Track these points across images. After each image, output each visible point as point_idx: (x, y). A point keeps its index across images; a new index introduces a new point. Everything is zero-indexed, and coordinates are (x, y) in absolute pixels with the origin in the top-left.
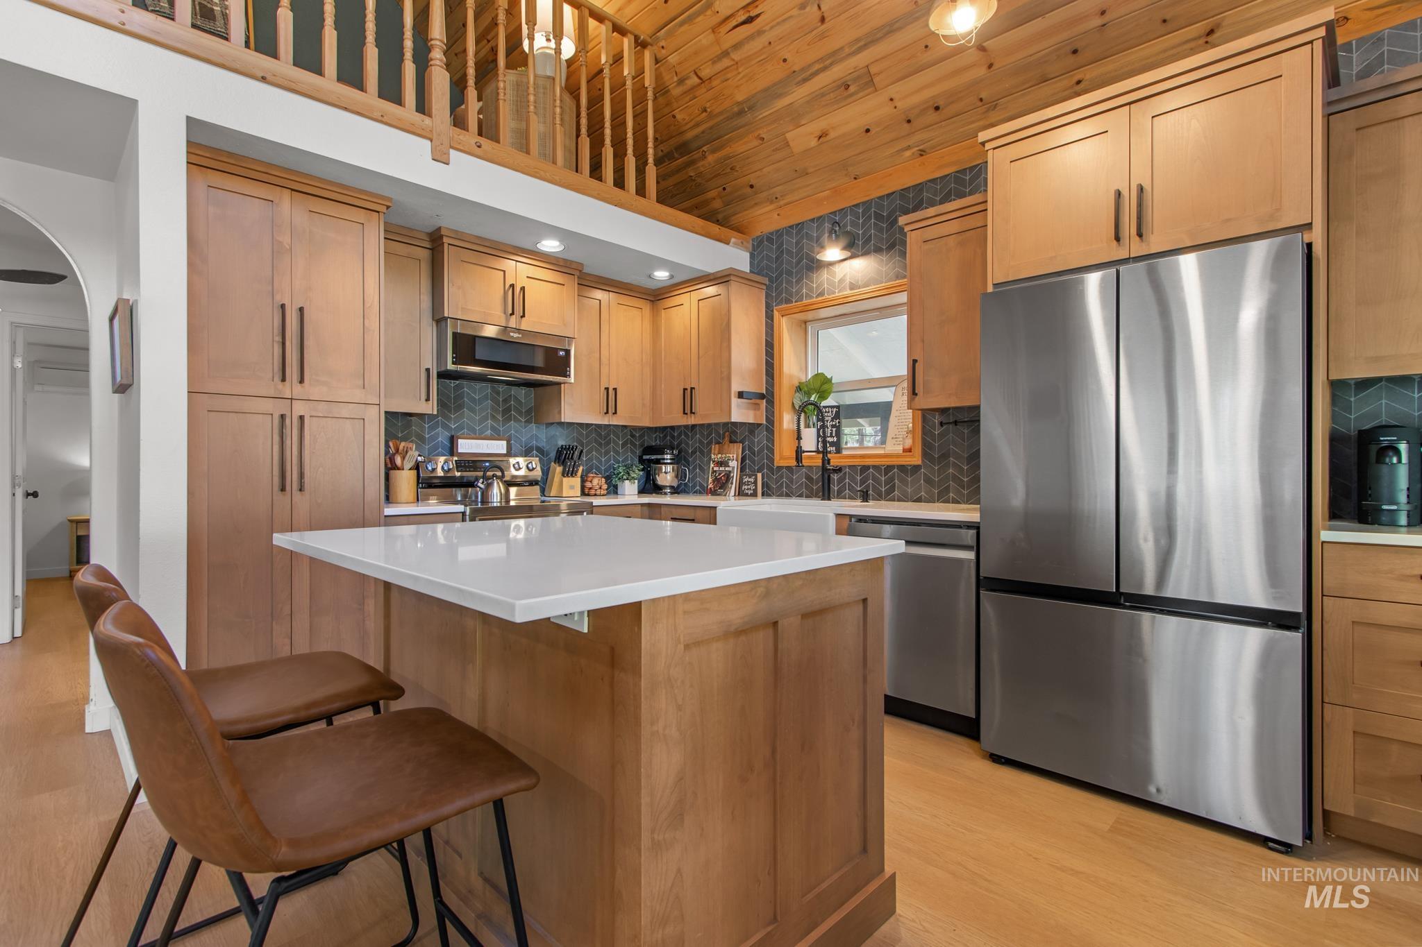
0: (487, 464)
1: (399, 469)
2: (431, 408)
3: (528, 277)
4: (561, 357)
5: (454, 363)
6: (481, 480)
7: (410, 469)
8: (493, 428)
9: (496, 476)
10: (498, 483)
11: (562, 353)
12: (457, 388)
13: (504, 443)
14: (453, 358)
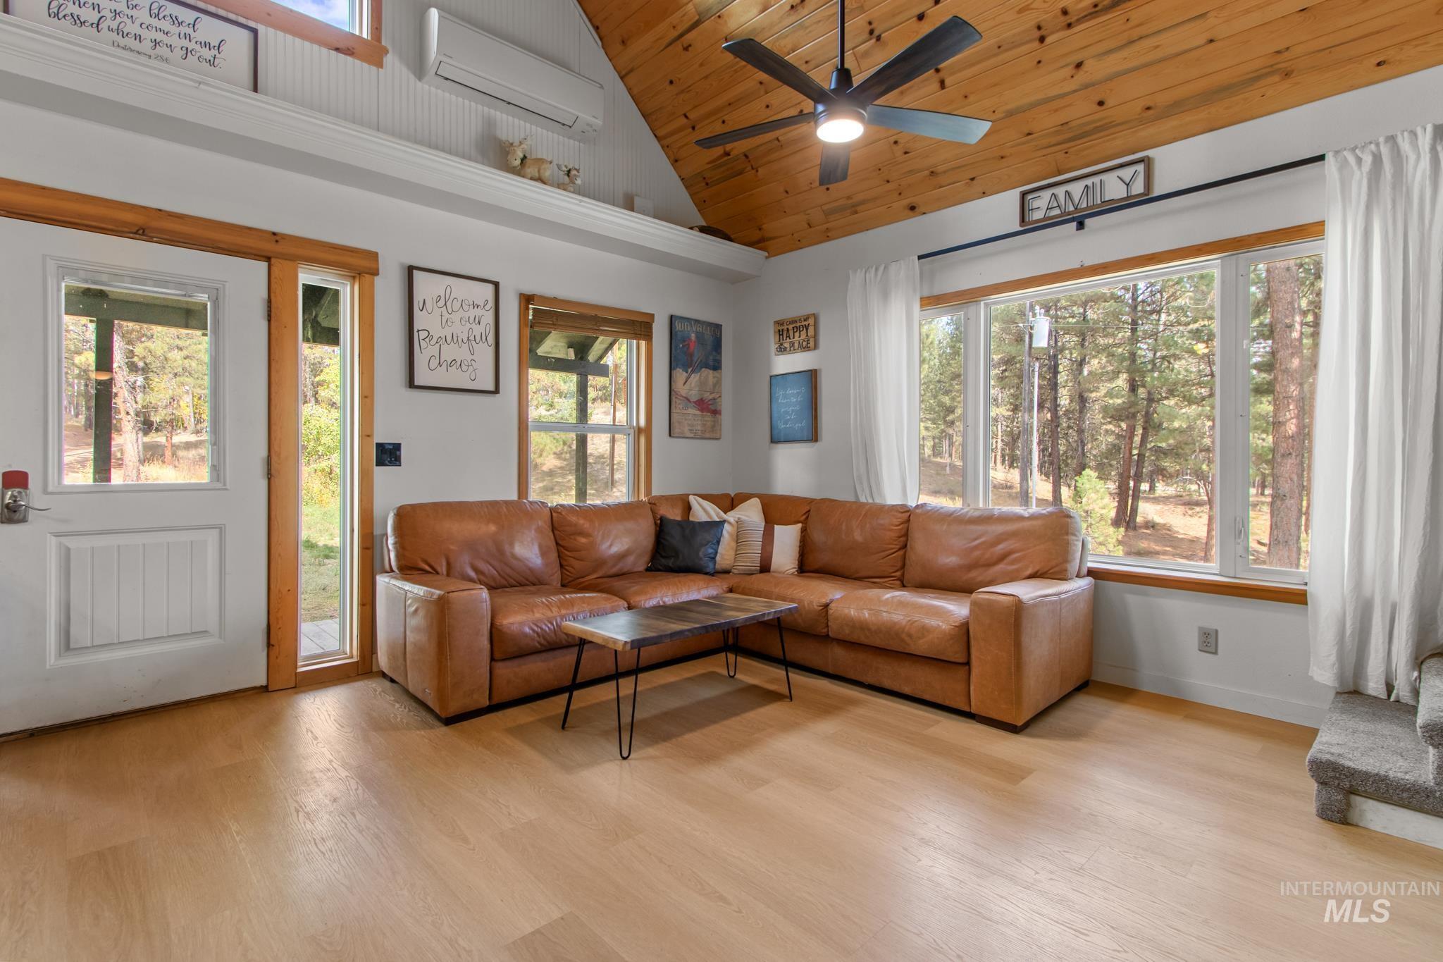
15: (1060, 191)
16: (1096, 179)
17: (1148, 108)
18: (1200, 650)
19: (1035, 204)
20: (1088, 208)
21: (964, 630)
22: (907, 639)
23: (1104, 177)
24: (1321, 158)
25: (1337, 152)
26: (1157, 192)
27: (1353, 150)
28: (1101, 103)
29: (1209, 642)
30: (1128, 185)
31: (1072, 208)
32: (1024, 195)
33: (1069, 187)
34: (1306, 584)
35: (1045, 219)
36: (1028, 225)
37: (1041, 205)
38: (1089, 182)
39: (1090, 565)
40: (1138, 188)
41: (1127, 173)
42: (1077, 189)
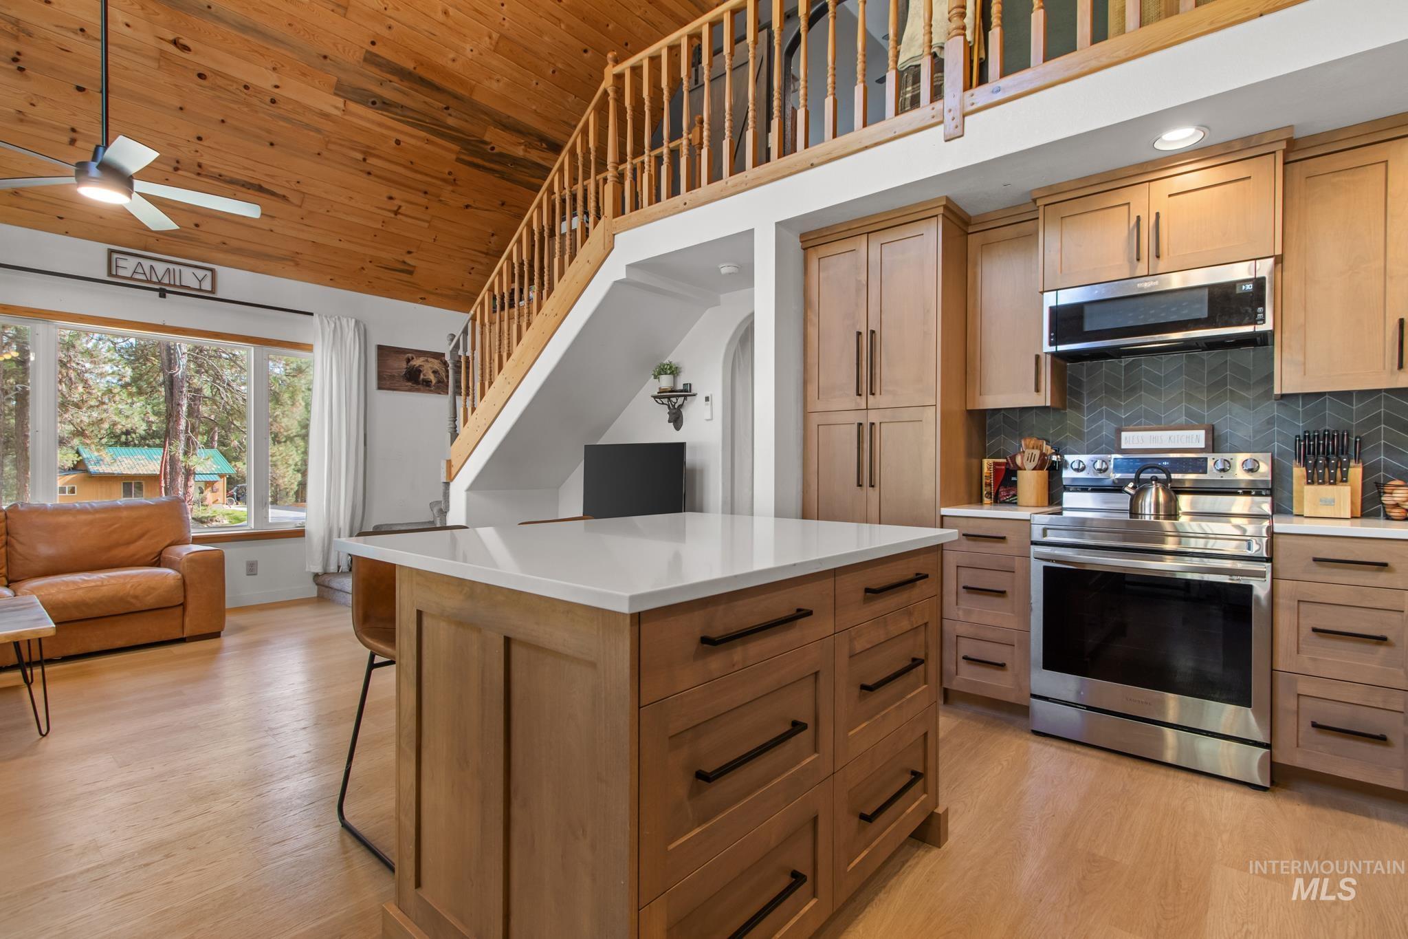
0: (1165, 463)
1: (1020, 469)
2: (1044, 398)
3: (1170, 196)
4: (1246, 294)
5: (1051, 344)
6: (1131, 485)
7: (1034, 469)
8: (1190, 414)
9: (1157, 480)
10: (1157, 490)
11: (1249, 287)
12: (1128, 367)
13: (1202, 433)
14: (1050, 337)
15: (147, 264)
16: (177, 268)
17: (224, 243)
18: (248, 575)
19: (121, 263)
20: (169, 285)
21: (184, 581)
22: (133, 601)
23: (184, 269)
24: (312, 314)
25: (319, 315)
26: (218, 295)
27: (326, 317)
28: (197, 225)
29: (252, 568)
30: (200, 281)
31: (155, 279)
32: (111, 252)
33: (154, 264)
34: (304, 526)
35: (131, 278)
36: (113, 279)
37: (128, 266)
38: (171, 267)
39: (192, 535)
40: (207, 285)
41: (200, 273)
42: (161, 268)
